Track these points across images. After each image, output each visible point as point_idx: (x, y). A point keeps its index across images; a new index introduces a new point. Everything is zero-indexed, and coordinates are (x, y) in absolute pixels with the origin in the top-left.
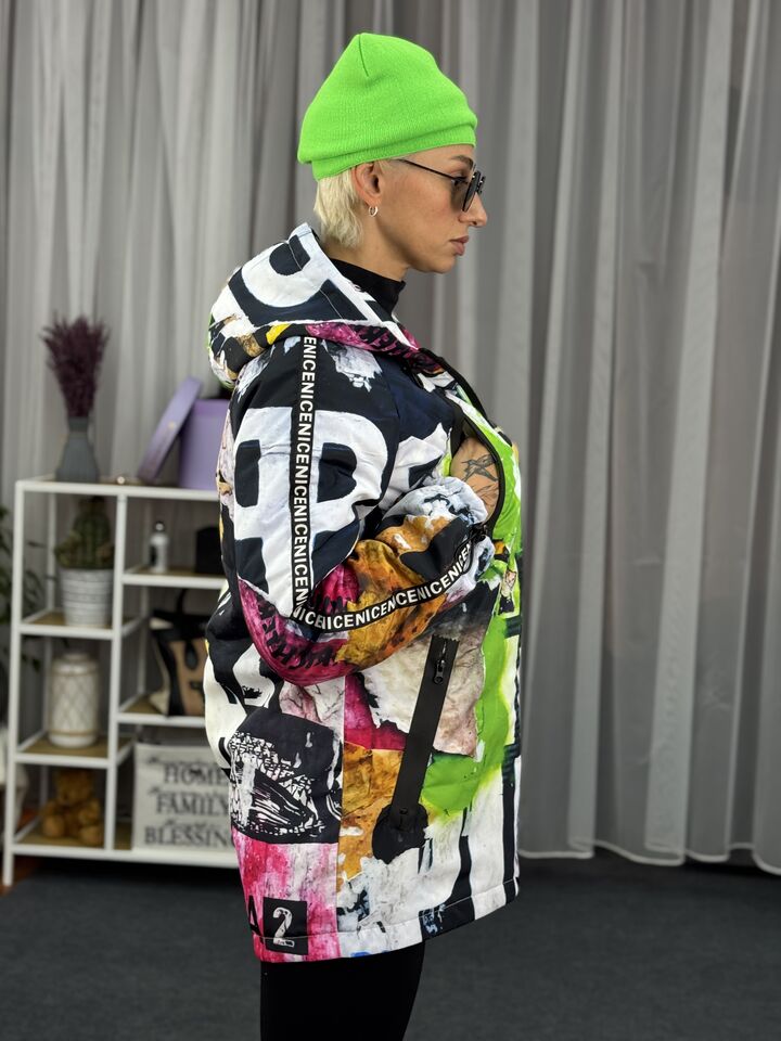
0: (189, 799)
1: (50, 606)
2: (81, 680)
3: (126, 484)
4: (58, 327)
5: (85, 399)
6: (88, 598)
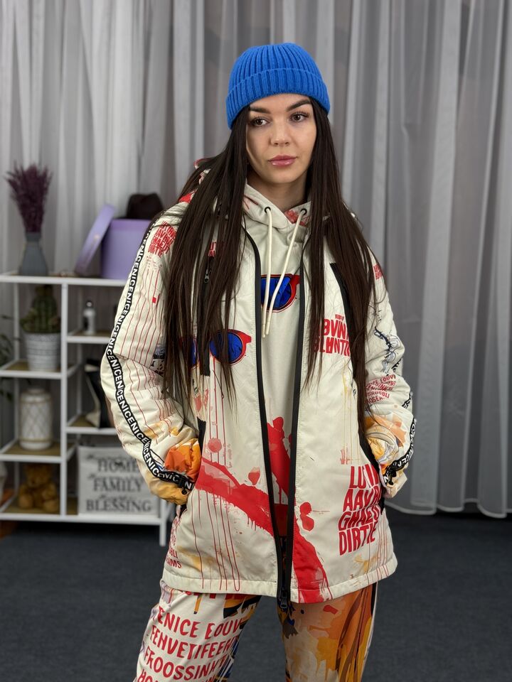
0: (115, 482)
1: (17, 358)
2: (40, 406)
3: (66, 276)
4: (17, 172)
5: (37, 220)
6: (44, 352)
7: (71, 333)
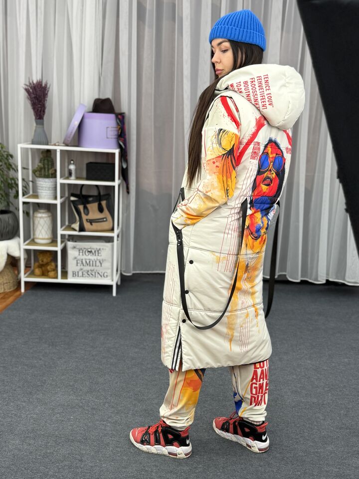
0: (88, 261)
1: (31, 193)
2: (45, 219)
3: (58, 145)
4: (31, 84)
5: (42, 112)
6: (47, 189)
7: (62, 178)
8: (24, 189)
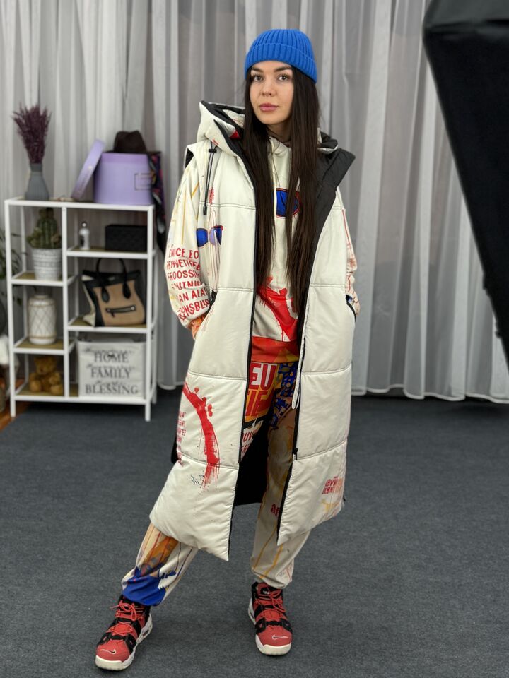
0: (108, 370)
2: (45, 309)
4: (22, 112)
5: (40, 153)
6: (48, 265)
7: (70, 249)
8: (15, 265)
